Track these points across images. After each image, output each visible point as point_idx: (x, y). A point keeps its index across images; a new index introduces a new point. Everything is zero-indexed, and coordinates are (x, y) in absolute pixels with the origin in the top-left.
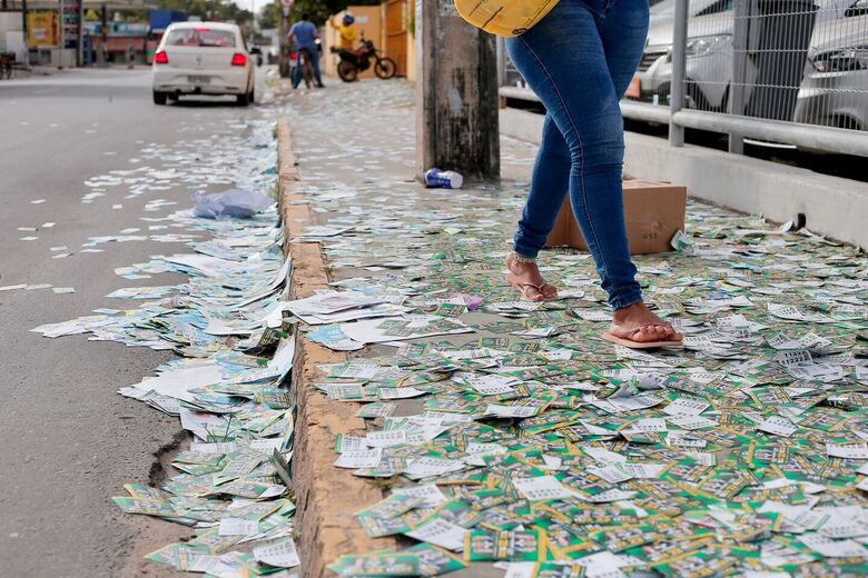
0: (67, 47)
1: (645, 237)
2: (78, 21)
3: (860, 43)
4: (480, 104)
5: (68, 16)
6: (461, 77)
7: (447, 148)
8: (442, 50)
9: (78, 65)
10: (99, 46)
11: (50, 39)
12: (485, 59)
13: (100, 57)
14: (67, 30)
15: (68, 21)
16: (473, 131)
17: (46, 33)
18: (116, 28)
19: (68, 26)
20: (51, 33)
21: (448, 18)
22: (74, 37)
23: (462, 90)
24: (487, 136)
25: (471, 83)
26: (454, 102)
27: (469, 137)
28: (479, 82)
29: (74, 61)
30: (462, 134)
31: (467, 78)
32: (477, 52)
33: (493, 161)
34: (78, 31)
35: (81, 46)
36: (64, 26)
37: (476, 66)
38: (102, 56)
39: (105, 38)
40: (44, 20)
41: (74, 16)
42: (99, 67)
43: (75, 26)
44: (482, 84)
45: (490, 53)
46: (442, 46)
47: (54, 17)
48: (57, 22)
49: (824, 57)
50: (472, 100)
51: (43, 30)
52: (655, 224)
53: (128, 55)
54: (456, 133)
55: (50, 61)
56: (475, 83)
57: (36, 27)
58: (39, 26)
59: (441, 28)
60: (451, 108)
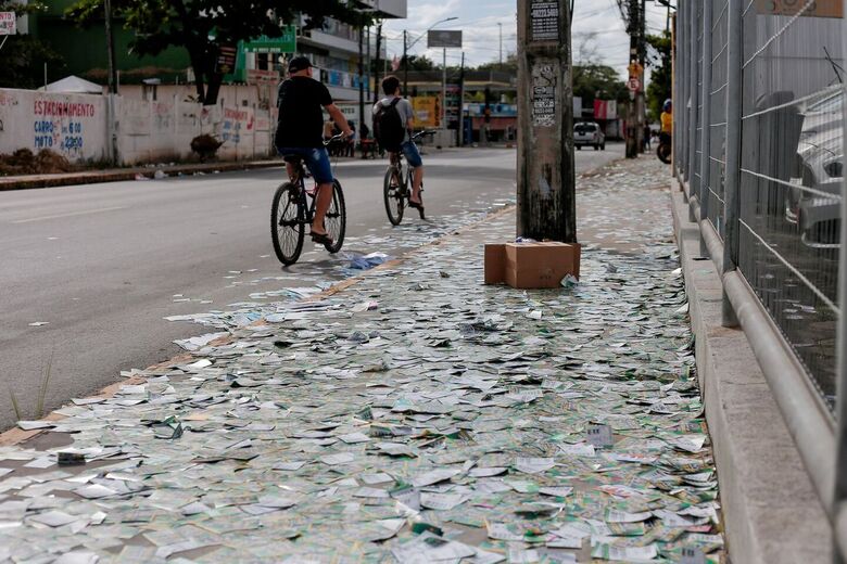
0: (449, 127)
2: (459, 104)
4: (562, 190)
5: (450, 99)
6: (549, 170)
7: (537, 222)
8: (535, 151)
9: (458, 145)
10: (481, 126)
11: (433, 120)
13: (483, 137)
14: (448, 111)
15: (449, 104)
16: (558, 209)
17: (429, 115)
18: (499, 109)
19: (450, 108)
20: (434, 115)
21: (539, 127)
22: (455, 118)
23: (549, 180)
24: (565, 213)
25: (556, 175)
26: (543, 188)
27: (554, 214)
28: (562, 174)
29: (454, 141)
30: (549, 212)
31: (553, 171)
32: (560, 152)
34: (458, 113)
35: (462, 127)
36: (445, 108)
37: (559, 162)
38: (484, 135)
39: (488, 119)
40: (428, 102)
41: (455, 99)
42: (481, 146)
43: (456, 108)
45: (566, 153)
46: (535, 148)
47: (437, 100)
48: (439, 104)
50: (557, 187)
51: (427, 112)
53: (507, 135)
54: (544, 211)
55: (432, 141)
56: (559, 174)
57: (420, 110)
58: (422, 108)
59: (535, 135)
60: (542, 193)
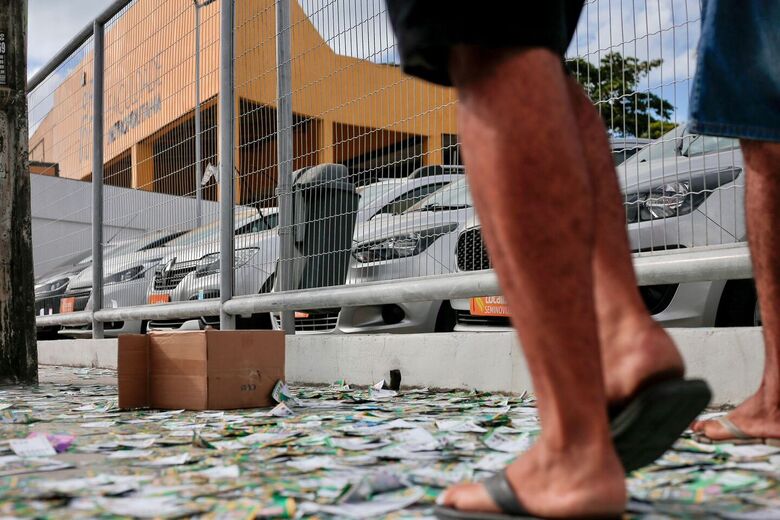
1: (243, 388)
3: (397, 234)
4: (13, 301)
12: (19, 252)
16: (6, 329)
24: (22, 335)
28: (12, 277)
32: (10, 245)
33: (29, 361)
37: (8, 260)
44: (15, 278)
45: (25, 244)
49: (363, 248)
52: (253, 373)
